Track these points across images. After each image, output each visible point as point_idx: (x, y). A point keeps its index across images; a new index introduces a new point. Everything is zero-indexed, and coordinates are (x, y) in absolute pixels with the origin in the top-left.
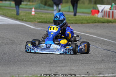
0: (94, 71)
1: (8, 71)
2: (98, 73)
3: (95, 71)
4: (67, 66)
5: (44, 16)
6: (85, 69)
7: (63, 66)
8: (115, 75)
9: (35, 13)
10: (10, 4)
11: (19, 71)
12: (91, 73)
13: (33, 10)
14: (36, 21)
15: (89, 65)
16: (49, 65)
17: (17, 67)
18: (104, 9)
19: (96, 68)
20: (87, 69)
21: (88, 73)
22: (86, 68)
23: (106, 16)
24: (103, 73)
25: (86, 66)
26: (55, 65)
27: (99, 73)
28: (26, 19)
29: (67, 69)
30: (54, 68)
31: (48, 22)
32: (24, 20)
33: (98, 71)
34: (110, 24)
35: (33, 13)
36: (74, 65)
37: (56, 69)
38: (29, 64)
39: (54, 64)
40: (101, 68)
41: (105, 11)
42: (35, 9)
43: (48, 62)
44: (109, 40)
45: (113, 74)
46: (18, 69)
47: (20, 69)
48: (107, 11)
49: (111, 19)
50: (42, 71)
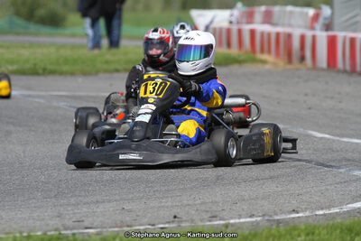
0: (193, 212)
2: (206, 216)
3: (197, 210)
4: (109, 201)
5: (25, 53)
6: (167, 207)
7: (98, 202)
8: (259, 219)
12: (184, 218)
15: (179, 194)
16: (53, 200)
18: (211, 22)
19: (199, 201)
20: (172, 206)
21: (175, 217)
22: (169, 204)
23: (220, 44)
24: (221, 215)
25: (167, 197)
26: (73, 200)
27: (209, 215)
29: (111, 209)
30: (69, 209)
31: (41, 71)
33: (207, 211)
37: (76, 211)
39: (69, 195)
40: (216, 202)
41: (215, 29)
45: (252, 216)
48: (221, 29)
49: (234, 51)
50: (34, 219)
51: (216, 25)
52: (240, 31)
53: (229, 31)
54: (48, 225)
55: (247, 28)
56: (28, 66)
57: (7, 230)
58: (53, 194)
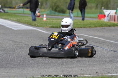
1: (23, 73)
5: (55, 21)
9: (47, 19)
10: (23, 11)
11: (34, 73)
12: (100, 73)
13: (45, 16)
14: (48, 26)
15: (98, 65)
16: (61, 66)
17: (32, 69)
22: (95, 68)
23: (112, 20)
26: (67, 66)
28: (38, 25)
30: (66, 69)
31: (58, 27)
32: (37, 25)
33: (106, 71)
35: (45, 19)
38: (43, 66)
39: (65, 65)
40: (109, 68)
41: (110, 16)
42: (46, 15)
43: (60, 63)
46: (33, 70)
47: (34, 71)
49: (116, 22)
50: (55, 72)
53: (115, 16)
54: (59, 74)
58: (61, 64)
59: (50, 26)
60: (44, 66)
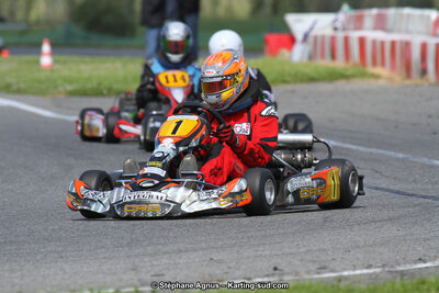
0: (297, 263)
2: (313, 267)
3: (302, 260)
4: (195, 250)
6: (265, 257)
7: (180, 251)
8: (378, 270)
9: (55, 62)
11: (16, 281)
12: (286, 270)
13: (46, 48)
14: (61, 89)
15: (278, 240)
16: (127, 249)
17: (7, 267)
18: (311, 29)
19: (303, 250)
20: (271, 256)
21: (275, 269)
22: (267, 252)
23: (323, 56)
24: (331, 266)
25: (264, 244)
26: (150, 249)
27: (317, 266)
28: (22, 86)
29: (197, 260)
30: (146, 260)
31: (105, 92)
32: (15, 87)
33: (314, 262)
34: (341, 85)
35: (46, 61)
36: (220, 243)
37: (154, 262)
38: (51, 252)
39: (145, 243)
40: (324, 250)
41: (316, 38)
42: (54, 46)
44: (344, 142)
45: (369, 267)
46: (12, 271)
48: (323, 37)
49: (340, 64)
50: (103, 273)
51: (317, 32)
52: (346, 39)
53: (333, 39)
54: (121, 280)
55: (355, 35)
56: (89, 86)
57: (72, 287)
58: (125, 242)
59: (69, 88)
60: (58, 253)
